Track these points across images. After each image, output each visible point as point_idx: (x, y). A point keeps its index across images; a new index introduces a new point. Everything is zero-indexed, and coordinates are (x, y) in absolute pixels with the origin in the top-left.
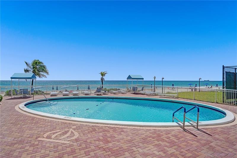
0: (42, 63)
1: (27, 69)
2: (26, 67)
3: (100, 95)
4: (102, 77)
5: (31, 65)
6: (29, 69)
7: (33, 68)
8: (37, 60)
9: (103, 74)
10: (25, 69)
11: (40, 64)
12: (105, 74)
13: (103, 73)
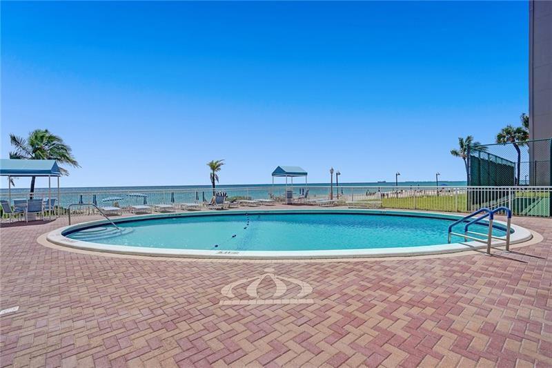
0: (59, 140)
1: (16, 154)
2: (14, 149)
3: (222, 209)
4: (212, 171)
5: (26, 144)
6: (23, 153)
7: (34, 152)
8: (44, 130)
9: (214, 167)
10: (10, 155)
11: (52, 141)
12: (219, 165)
13: (216, 163)
